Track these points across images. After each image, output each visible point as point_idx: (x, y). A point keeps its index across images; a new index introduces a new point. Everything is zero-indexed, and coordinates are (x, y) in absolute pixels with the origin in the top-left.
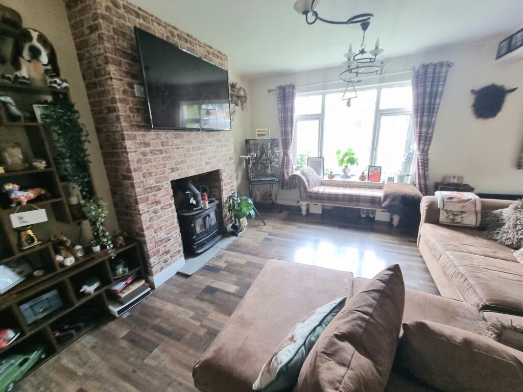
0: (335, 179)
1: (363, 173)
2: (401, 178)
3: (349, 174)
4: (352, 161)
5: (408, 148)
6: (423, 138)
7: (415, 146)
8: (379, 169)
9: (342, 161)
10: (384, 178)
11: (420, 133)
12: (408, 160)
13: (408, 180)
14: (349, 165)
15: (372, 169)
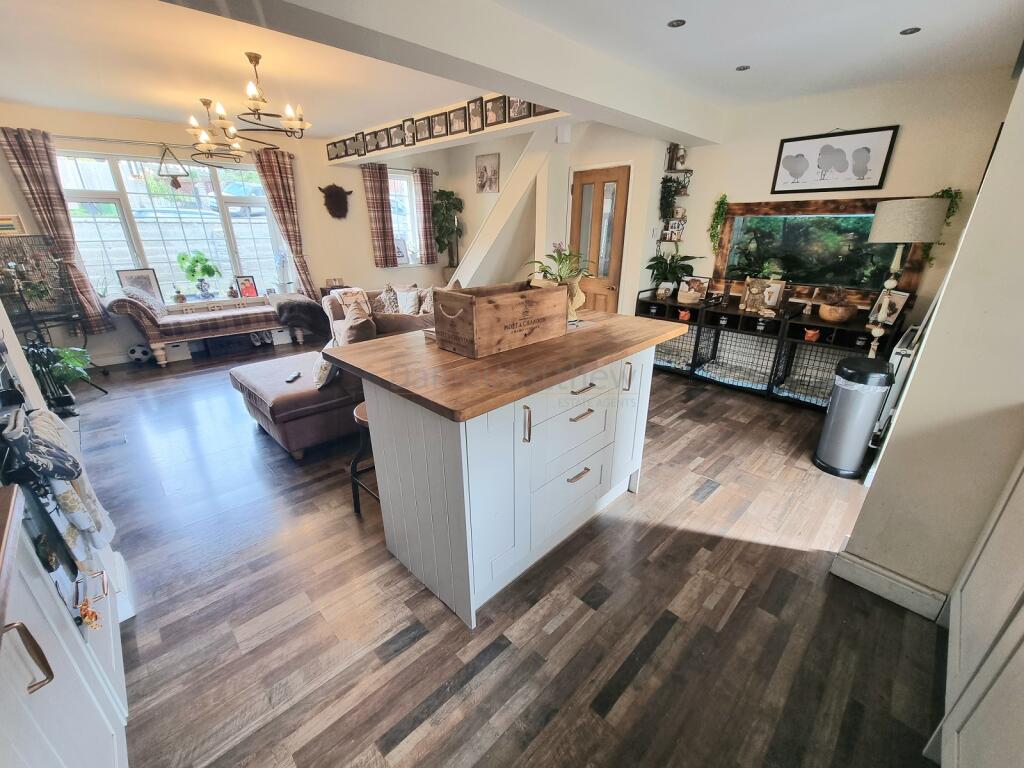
0: (189, 301)
1: (232, 288)
2: (283, 286)
3: (210, 291)
4: (209, 271)
5: (276, 250)
6: (292, 238)
7: (285, 246)
8: (250, 279)
9: (192, 271)
10: (262, 289)
11: (287, 231)
12: (283, 263)
13: (292, 289)
14: (206, 278)
15: (241, 281)
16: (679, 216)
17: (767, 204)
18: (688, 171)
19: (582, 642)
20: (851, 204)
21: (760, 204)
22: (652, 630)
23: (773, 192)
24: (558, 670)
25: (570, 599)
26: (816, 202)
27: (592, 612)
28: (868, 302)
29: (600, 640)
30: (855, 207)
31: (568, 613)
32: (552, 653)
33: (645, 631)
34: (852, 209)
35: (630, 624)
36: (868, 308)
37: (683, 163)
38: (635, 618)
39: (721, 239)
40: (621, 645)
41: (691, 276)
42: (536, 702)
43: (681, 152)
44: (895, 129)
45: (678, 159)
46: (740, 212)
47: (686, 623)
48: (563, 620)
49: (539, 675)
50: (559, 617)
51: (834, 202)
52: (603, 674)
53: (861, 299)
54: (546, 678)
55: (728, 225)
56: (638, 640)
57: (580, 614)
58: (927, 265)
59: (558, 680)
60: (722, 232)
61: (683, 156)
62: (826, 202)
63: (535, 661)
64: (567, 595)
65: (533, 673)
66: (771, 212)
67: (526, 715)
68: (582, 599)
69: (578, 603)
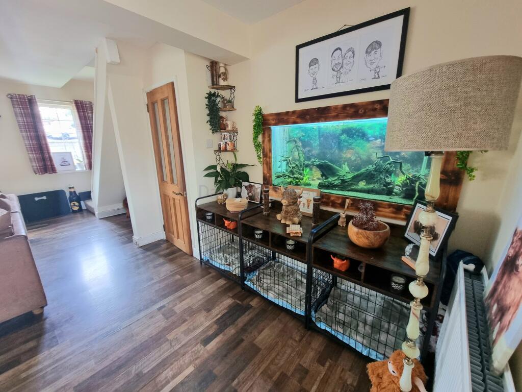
16: (230, 128)
17: (294, 112)
18: (231, 88)
20: (370, 107)
21: (287, 113)
23: (298, 100)
26: (336, 108)
28: (403, 216)
30: (374, 110)
34: (372, 113)
36: (403, 223)
37: (226, 79)
39: (264, 147)
41: (248, 181)
43: (222, 70)
44: (406, 13)
45: (219, 76)
46: (274, 122)
51: (352, 106)
53: (393, 213)
55: (266, 135)
58: (466, 177)
60: (263, 142)
61: (225, 74)
62: (345, 107)
66: (298, 120)
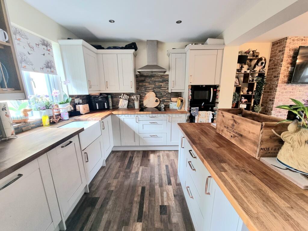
19: (156, 195)
22: (142, 211)
24: (155, 187)
25: (168, 203)
27: (160, 204)
29: (153, 199)
31: (165, 199)
32: (159, 189)
33: (144, 210)
35: (149, 209)
38: (149, 212)
40: (147, 201)
42: (154, 181)
47: (134, 222)
48: (164, 197)
49: (158, 185)
50: (166, 197)
52: (147, 193)
54: (156, 185)
56: (144, 206)
57: (162, 202)
59: (154, 186)
63: (161, 186)
64: (170, 204)
65: (159, 184)
67: (154, 179)
68: (166, 206)
69: (166, 204)
